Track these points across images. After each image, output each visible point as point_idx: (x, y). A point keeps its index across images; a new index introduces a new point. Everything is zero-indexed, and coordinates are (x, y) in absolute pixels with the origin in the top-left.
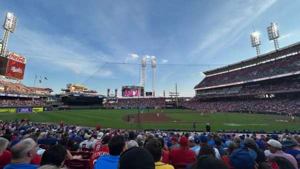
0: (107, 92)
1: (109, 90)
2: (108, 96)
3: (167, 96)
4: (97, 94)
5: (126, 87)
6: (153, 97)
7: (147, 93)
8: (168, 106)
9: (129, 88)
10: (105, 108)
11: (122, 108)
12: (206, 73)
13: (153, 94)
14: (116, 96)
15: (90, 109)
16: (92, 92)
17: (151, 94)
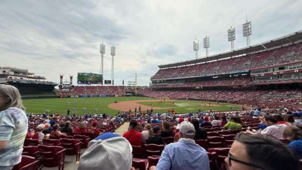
0: (60, 79)
1: (61, 77)
2: (61, 83)
3: (126, 84)
4: (45, 80)
5: (83, 74)
6: (112, 85)
7: (106, 81)
8: (128, 94)
9: (86, 75)
10: (60, 97)
11: (80, 96)
12: (161, 67)
13: (112, 82)
14: (71, 83)
15: (39, 98)
16: (39, 78)
17: (110, 82)
